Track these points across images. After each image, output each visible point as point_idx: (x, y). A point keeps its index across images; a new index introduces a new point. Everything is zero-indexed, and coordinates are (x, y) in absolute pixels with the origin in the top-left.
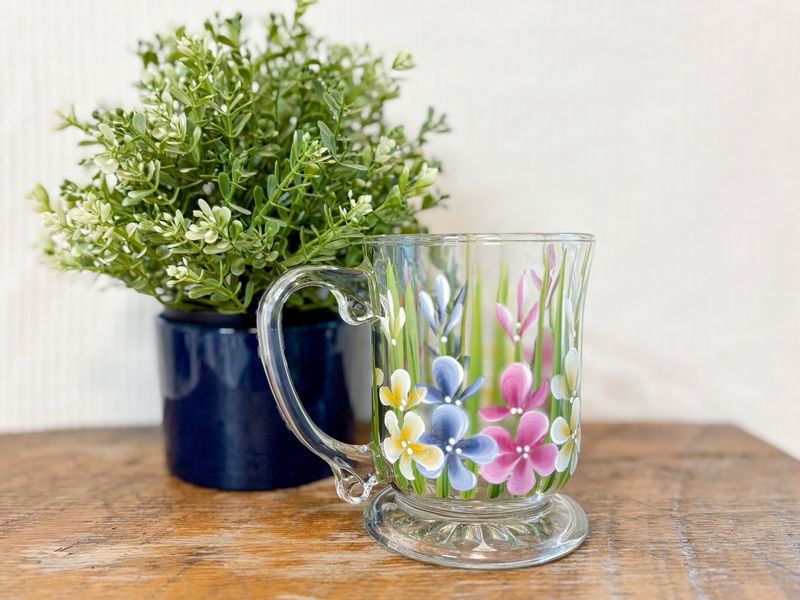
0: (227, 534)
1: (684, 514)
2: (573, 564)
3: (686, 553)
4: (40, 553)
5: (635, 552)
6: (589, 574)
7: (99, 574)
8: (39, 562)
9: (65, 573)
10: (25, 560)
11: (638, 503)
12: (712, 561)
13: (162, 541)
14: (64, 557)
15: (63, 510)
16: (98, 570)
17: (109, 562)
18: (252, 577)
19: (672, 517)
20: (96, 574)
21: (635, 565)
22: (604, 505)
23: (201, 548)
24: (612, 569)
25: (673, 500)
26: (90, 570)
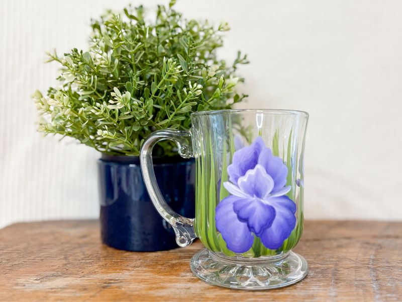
0: (127, 273)
1: (375, 266)
2: (312, 291)
3: (375, 286)
4: (25, 281)
5: (346, 285)
6: (320, 296)
7: (55, 292)
8: (24, 286)
9: (36, 291)
10: (17, 284)
11: (351, 260)
12: (389, 290)
13: (92, 276)
14: (38, 283)
15: (42, 260)
16: (54, 290)
17: (61, 286)
18: (136, 295)
19: (368, 268)
20: (52, 292)
21: (346, 292)
22: (332, 261)
23: (111, 280)
24: (333, 294)
25: (370, 259)
26: (50, 290)
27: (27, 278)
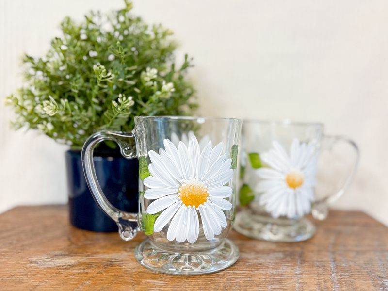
2: (281, 270)
3: (332, 266)
4: (38, 259)
5: (309, 265)
6: (288, 274)
8: (38, 263)
9: (50, 268)
10: (31, 262)
12: (343, 270)
13: (95, 255)
14: (49, 261)
16: (65, 267)
17: (70, 264)
18: (135, 272)
20: (64, 269)
21: (308, 271)
23: (113, 259)
24: (298, 272)
26: (61, 267)
27: (39, 256)
